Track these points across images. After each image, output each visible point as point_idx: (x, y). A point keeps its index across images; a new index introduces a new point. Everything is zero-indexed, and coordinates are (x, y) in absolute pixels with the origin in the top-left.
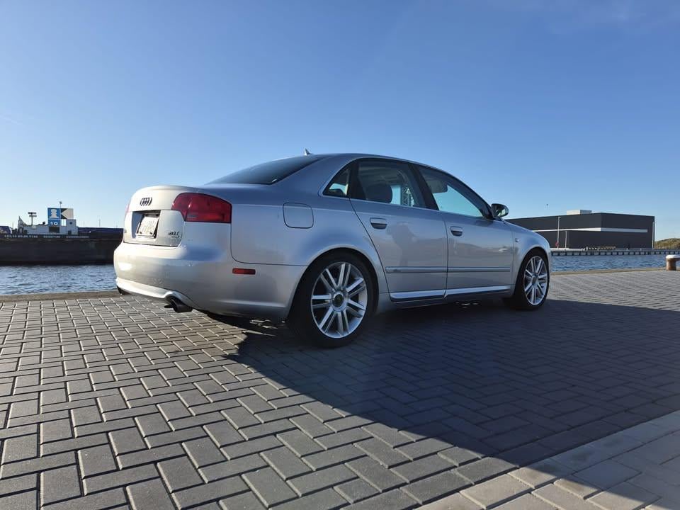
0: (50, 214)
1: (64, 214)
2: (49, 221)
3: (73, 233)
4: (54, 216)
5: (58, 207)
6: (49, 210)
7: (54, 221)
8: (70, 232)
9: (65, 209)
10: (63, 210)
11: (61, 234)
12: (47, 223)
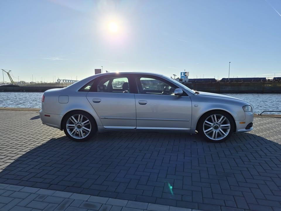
0: (181, 75)
1: (186, 74)
2: (181, 77)
3: (187, 81)
4: (183, 75)
5: (184, 72)
6: (181, 73)
7: (182, 77)
8: (185, 81)
9: (186, 72)
10: (186, 73)
11: (183, 82)
12: (180, 78)
